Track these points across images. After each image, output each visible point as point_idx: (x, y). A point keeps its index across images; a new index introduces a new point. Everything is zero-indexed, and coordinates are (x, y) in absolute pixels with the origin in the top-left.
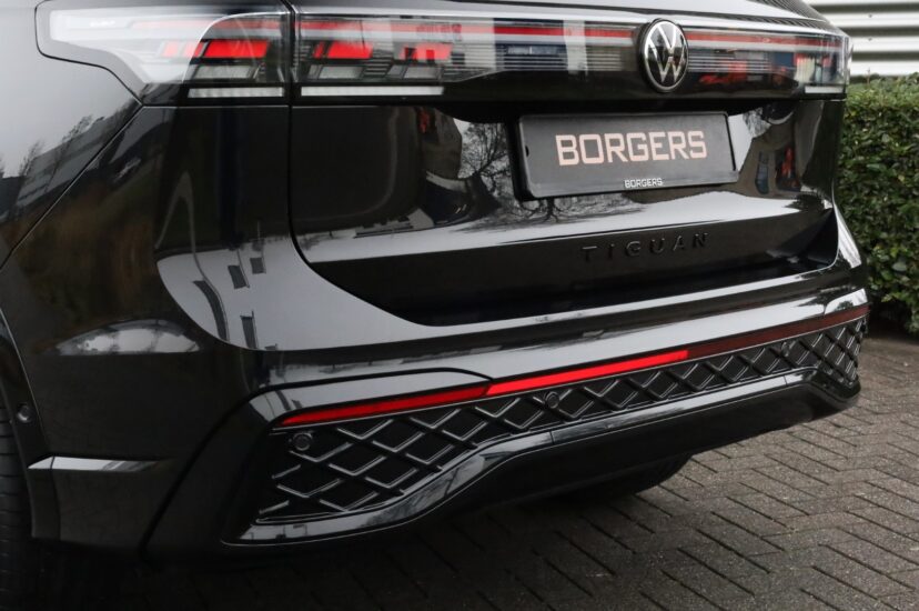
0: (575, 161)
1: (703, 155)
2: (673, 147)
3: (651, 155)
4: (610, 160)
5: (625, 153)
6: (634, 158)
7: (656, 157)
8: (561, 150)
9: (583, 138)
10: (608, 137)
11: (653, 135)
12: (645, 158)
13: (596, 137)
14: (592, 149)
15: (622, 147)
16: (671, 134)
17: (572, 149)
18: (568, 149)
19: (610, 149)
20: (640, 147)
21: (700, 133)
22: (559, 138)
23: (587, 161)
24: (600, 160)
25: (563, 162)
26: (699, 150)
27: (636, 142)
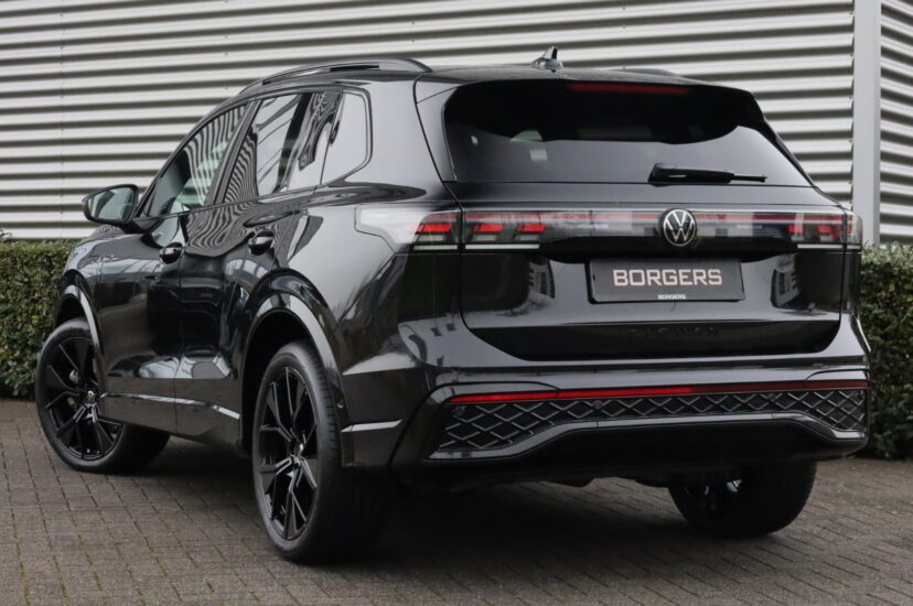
0: (626, 284)
1: (720, 283)
2: (696, 278)
3: (679, 281)
4: (650, 283)
5: (661, 280)
6: (666, 283)
7: (682, 283)
8: (616, 278)
9: (631, 272)
10: (649, 272)
11: (681, 271)
12: (675, 283)
13: (642, 272)
14: (637, 277)
15: (659, 277)
16: (695, 271)
17: (625, 277)
18: (620, 277)
19: (650, 278)
20: (671, 277)
21: (718, 271)
22: (615, 272)
23: (633, 284)
24: (643, 283)
25: (617, 284)
26: (717, 280)
27: (668, 275)
